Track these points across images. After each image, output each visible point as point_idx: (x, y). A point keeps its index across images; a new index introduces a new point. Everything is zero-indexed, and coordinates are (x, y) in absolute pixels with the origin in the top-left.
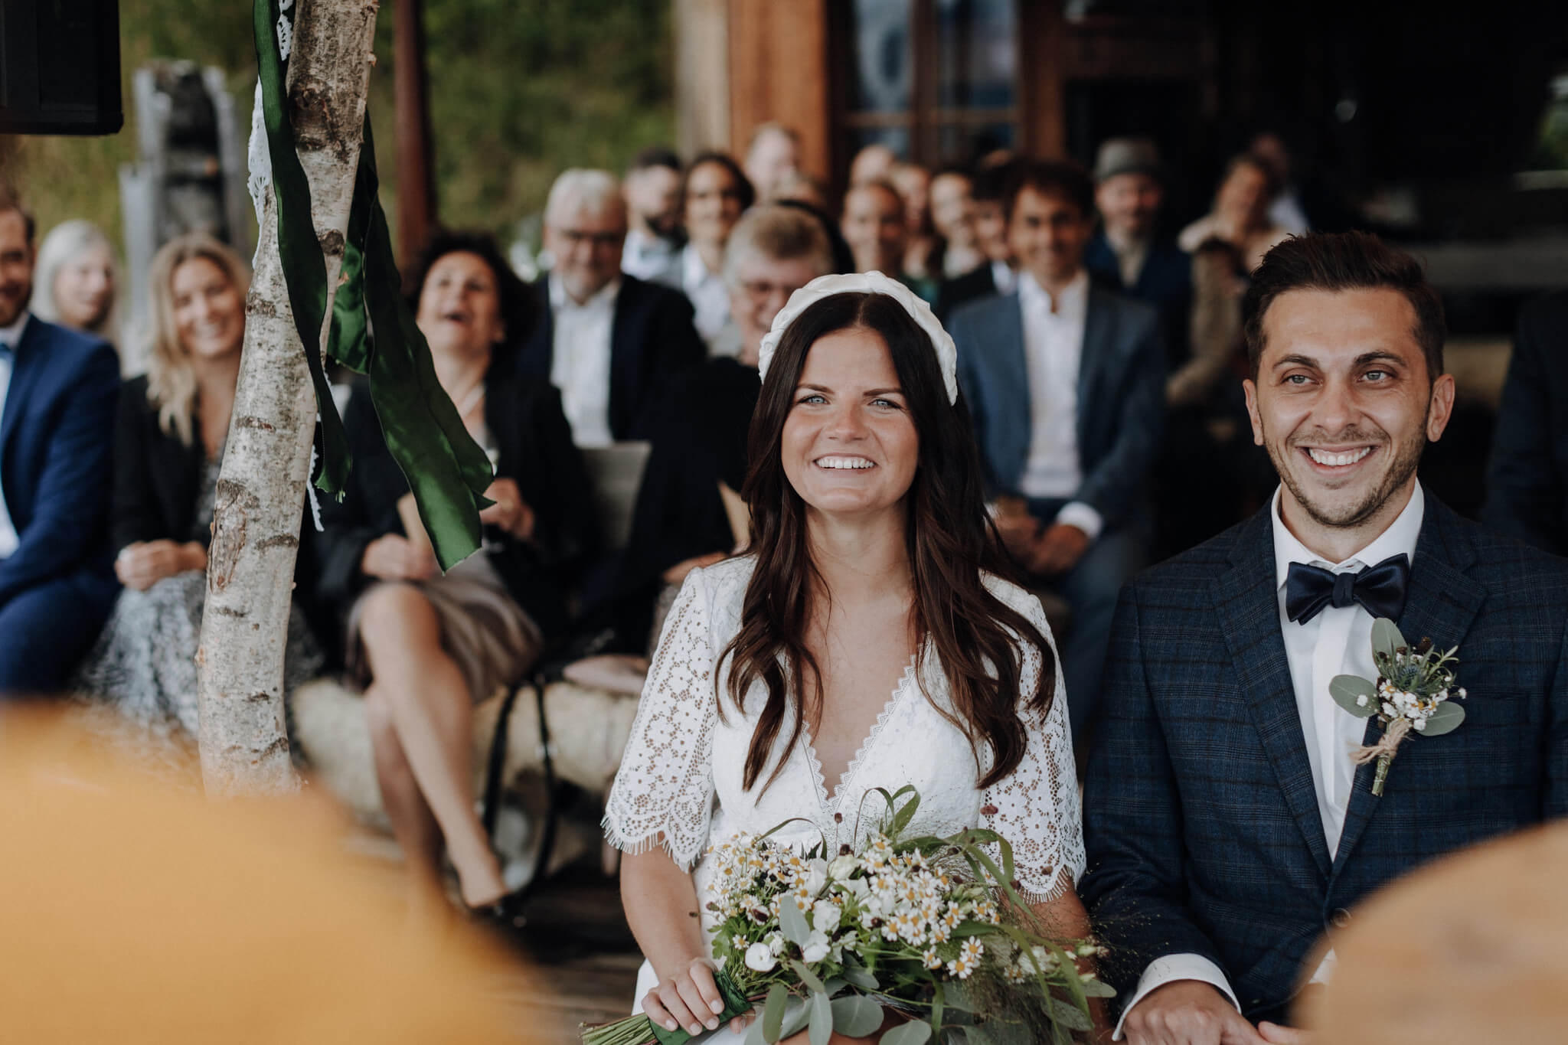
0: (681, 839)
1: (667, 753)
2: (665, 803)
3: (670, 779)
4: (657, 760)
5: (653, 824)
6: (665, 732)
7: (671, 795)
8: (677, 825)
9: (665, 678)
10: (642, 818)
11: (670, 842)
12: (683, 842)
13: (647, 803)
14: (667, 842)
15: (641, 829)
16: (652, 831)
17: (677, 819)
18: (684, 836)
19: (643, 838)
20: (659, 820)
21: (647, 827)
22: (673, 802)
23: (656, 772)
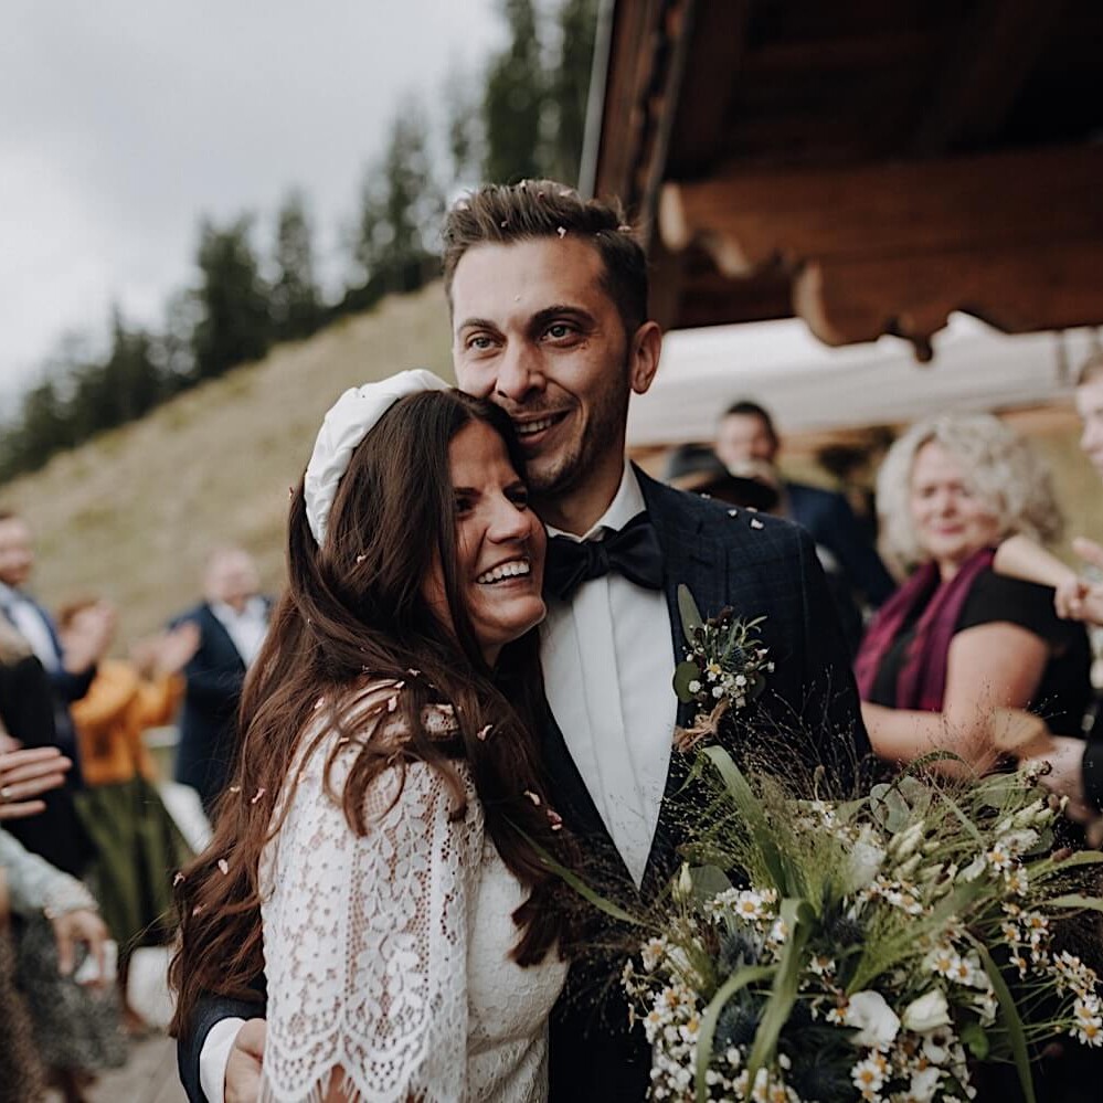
0: (373, 1069)
1: (310, 937)
2: (330, 1016)
3: (325, 974)
4: (300, 954)
5: (320, 1056)
6: (301, 909)
7: (333, 1002)
8: (359, 1049)
9: (445, 840)
10: (303, 1051)
11: (354, 1079)
12: (376, 1074)
13: (303, 1024)
14: (350, 1079)
15: (304, 1073)
16: (323, 1069)
17: (357, 1039)
18: (374, 1064)
19: (312, 1084)
20: (328, 1047)
21: (313, 1063)
22: (342, 1011)
23: (303, 972)
